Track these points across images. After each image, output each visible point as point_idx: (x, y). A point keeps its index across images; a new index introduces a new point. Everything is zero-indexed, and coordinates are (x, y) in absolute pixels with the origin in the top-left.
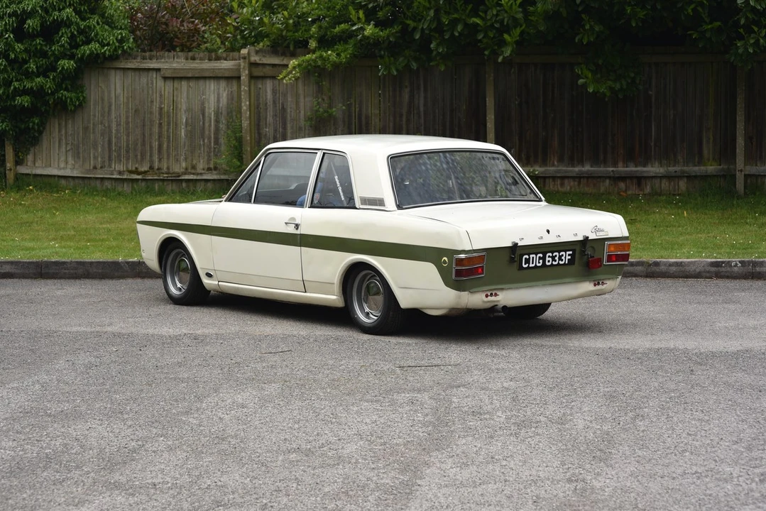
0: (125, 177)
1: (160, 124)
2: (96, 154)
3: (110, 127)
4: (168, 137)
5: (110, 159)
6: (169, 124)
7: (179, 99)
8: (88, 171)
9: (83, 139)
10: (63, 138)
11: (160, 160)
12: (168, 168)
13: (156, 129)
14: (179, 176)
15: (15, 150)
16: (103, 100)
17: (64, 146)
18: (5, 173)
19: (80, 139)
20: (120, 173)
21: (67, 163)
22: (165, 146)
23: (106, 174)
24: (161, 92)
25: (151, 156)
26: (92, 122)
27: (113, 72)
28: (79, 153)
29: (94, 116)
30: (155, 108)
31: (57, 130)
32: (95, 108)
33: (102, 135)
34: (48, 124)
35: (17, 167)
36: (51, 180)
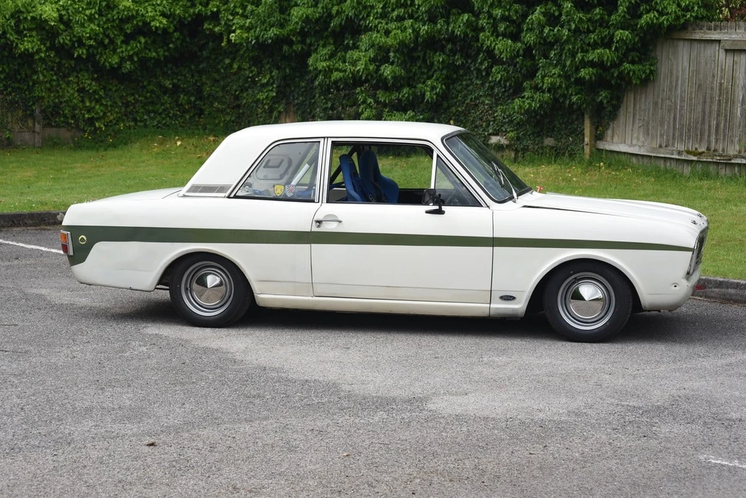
0: (683, 158)
1: (720, 101)
2: (662, 132)
3: (675, 103)
4: (726, 116)
5: (674, 139)
6: (727, 103)
7: (738, 73)
8: (653, 150)
9: (653, 114)
10: (637, 113)
11: (716, 142)
12: (723, 150)
13: (715, 107)
14: (730, 160)
15: (592, 124)
16: (671, 73)
17: (637, 122)
18: (583, 148)
19: (651, 115)
20: (680, 153)
21: (638, 139)
22: (722, 125)
23: (667, 153)
24: (722, 66)
25: (709, 136)
26: (661, 97)
27: (681, 43)
28: (648, 129)
29: (664, 91)
30: (716, 85)
31: (632, 105)
32: (664, 83)
33: (669, 111)
34: (625, 98)
35: (596, 142)
36: (623, 158)
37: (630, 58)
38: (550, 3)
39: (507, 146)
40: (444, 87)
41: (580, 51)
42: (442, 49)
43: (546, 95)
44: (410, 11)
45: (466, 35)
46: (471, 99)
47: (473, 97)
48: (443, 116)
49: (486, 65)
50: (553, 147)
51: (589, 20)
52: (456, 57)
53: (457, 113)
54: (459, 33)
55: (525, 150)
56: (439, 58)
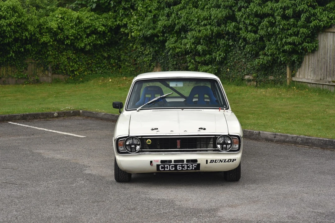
0: (331, 84)
2: (321, 73)
3: (327, 60)
5: (326, 76)
8: (318, 81)
10: (310, 65)
15: (290, 70)
16: (325, 47)
17: (310, 68)
18: (286, 80)
19: (316, 65)
20: (329, 82)
21: (311, 76)
23: (324, 82)
26: (320, 58)
27: (329, 34)
28: (315, 72)
29: (322, 55)
31: (308, 61)
32: (322, 51)
33: (324, 64)
34: (305, 58)
35: (292, 78)
36: (304, 84)
37: (307, 40)
38: (271, 17)
39: (253, 80)
40: (224, 54)
41: (284, 38)
42: (224, 38)
43: (270, 58)
44: (209, 21)
45: (234, 32)
46: (237, 60)
47: (238, 58)
48: (224, 67)
49: (243, 44)
50: (273, 80)
51: (288, 24)
52: (230, 41)
53: (231, 66)
54: (231, 31)
55: (260, 81)
56: (222, 42)
